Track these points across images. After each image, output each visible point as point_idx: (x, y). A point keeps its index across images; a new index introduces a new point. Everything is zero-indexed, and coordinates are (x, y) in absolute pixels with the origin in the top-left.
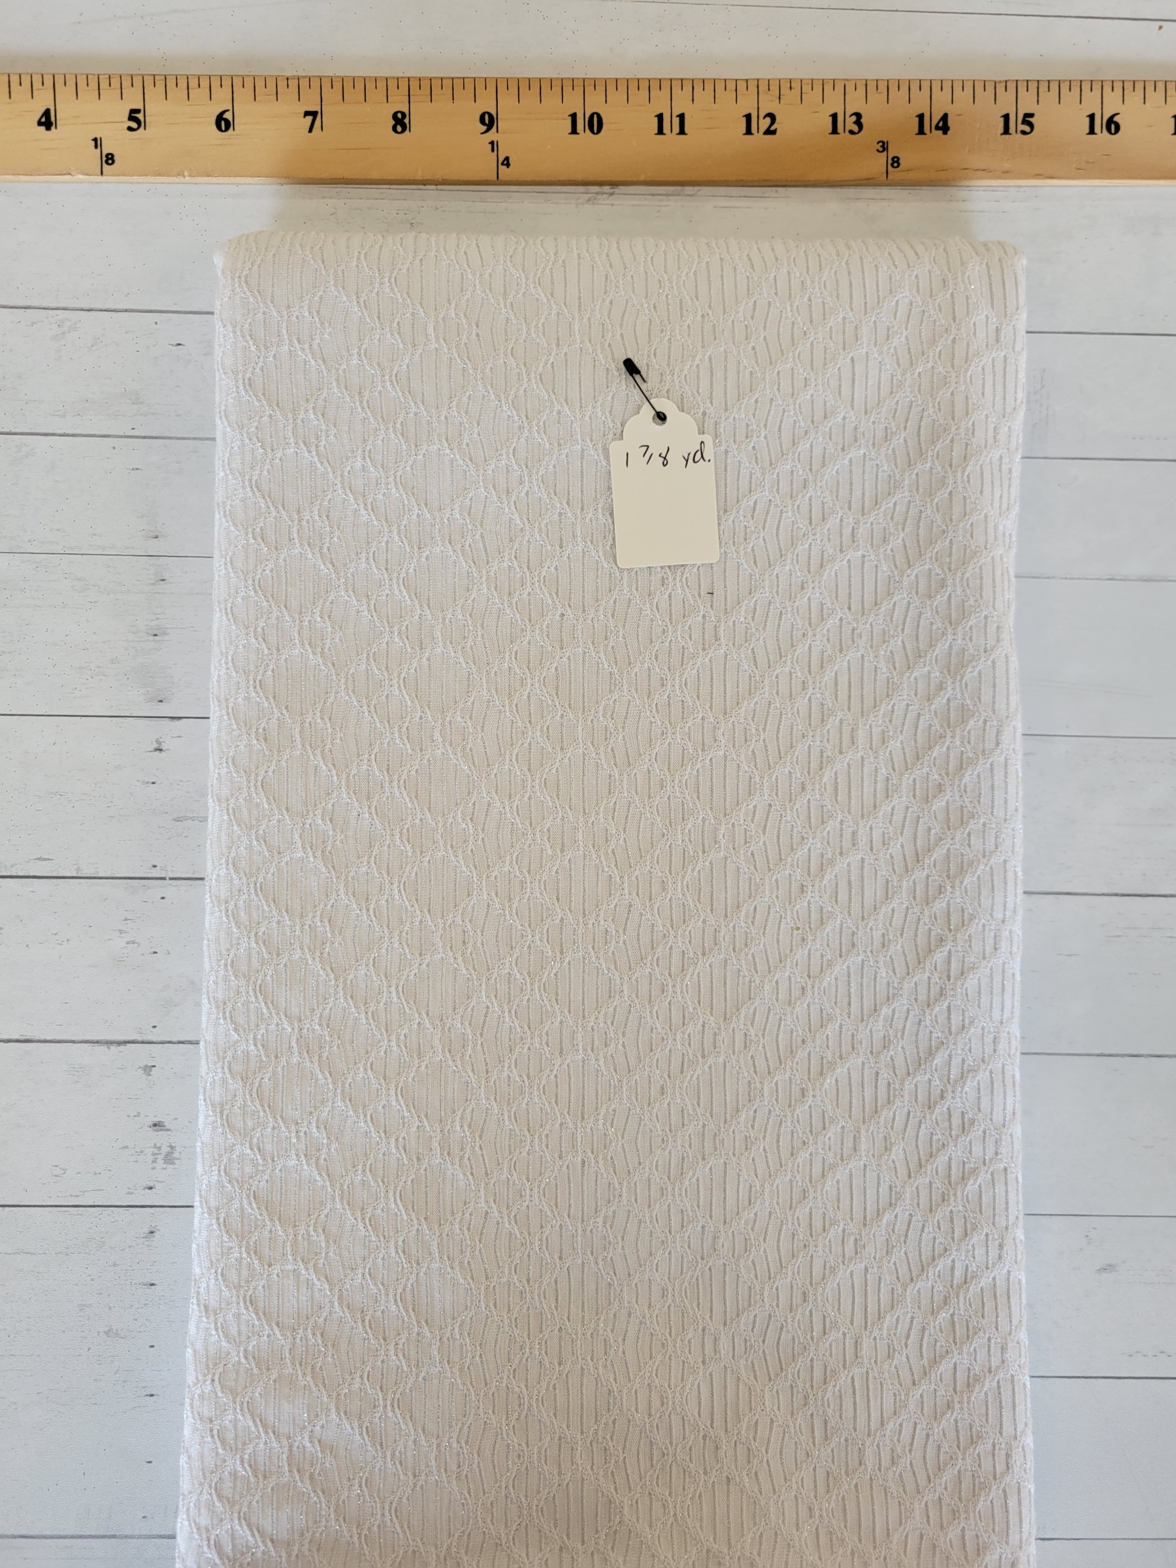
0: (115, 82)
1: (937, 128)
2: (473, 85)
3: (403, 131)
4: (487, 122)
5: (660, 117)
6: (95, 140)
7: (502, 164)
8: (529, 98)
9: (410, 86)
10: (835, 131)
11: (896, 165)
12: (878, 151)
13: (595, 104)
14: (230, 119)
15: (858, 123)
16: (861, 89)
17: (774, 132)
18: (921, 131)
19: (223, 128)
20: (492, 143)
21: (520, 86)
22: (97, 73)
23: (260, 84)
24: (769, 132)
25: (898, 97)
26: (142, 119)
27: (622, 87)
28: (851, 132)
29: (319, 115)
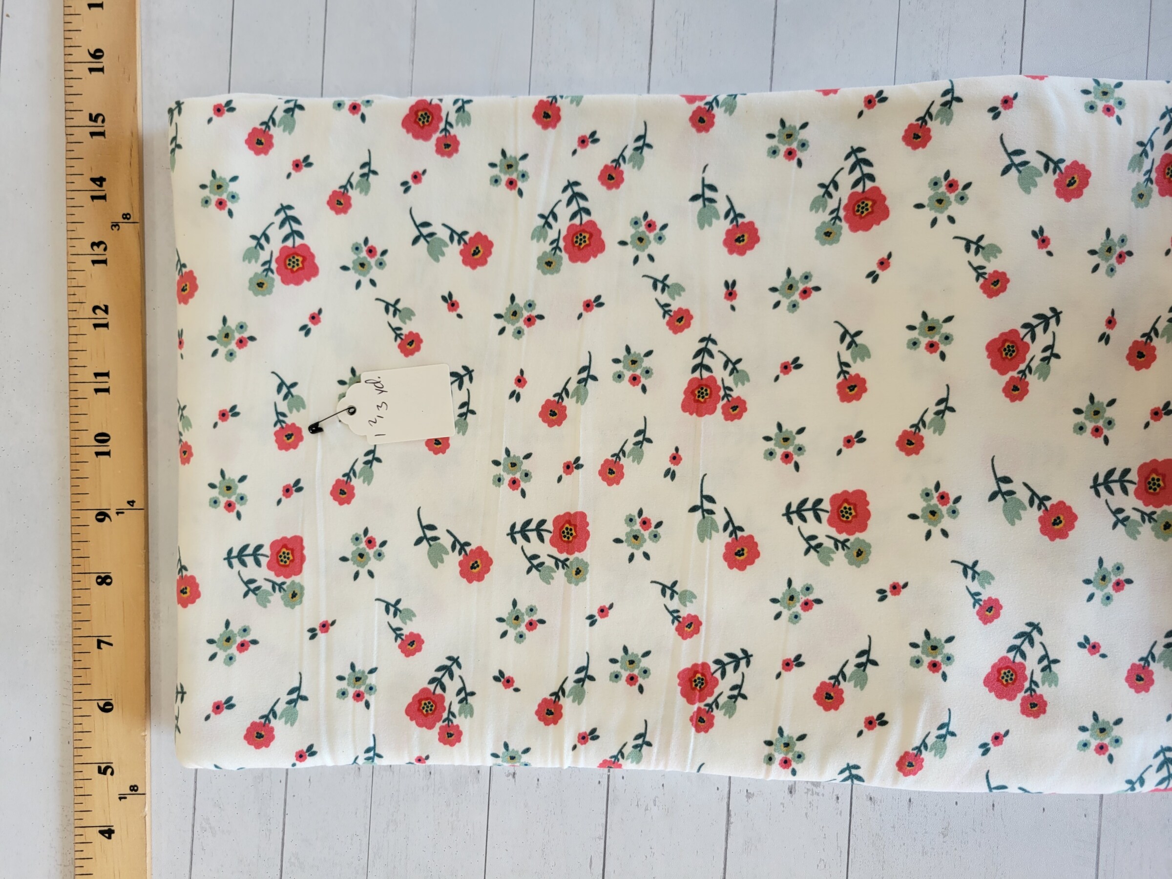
2: (77, 526)
8: (85, 486)
9: (78, 573)
16: (74, 243)
21: (76, 493)
25: (79, 215)
27: (76, 418)
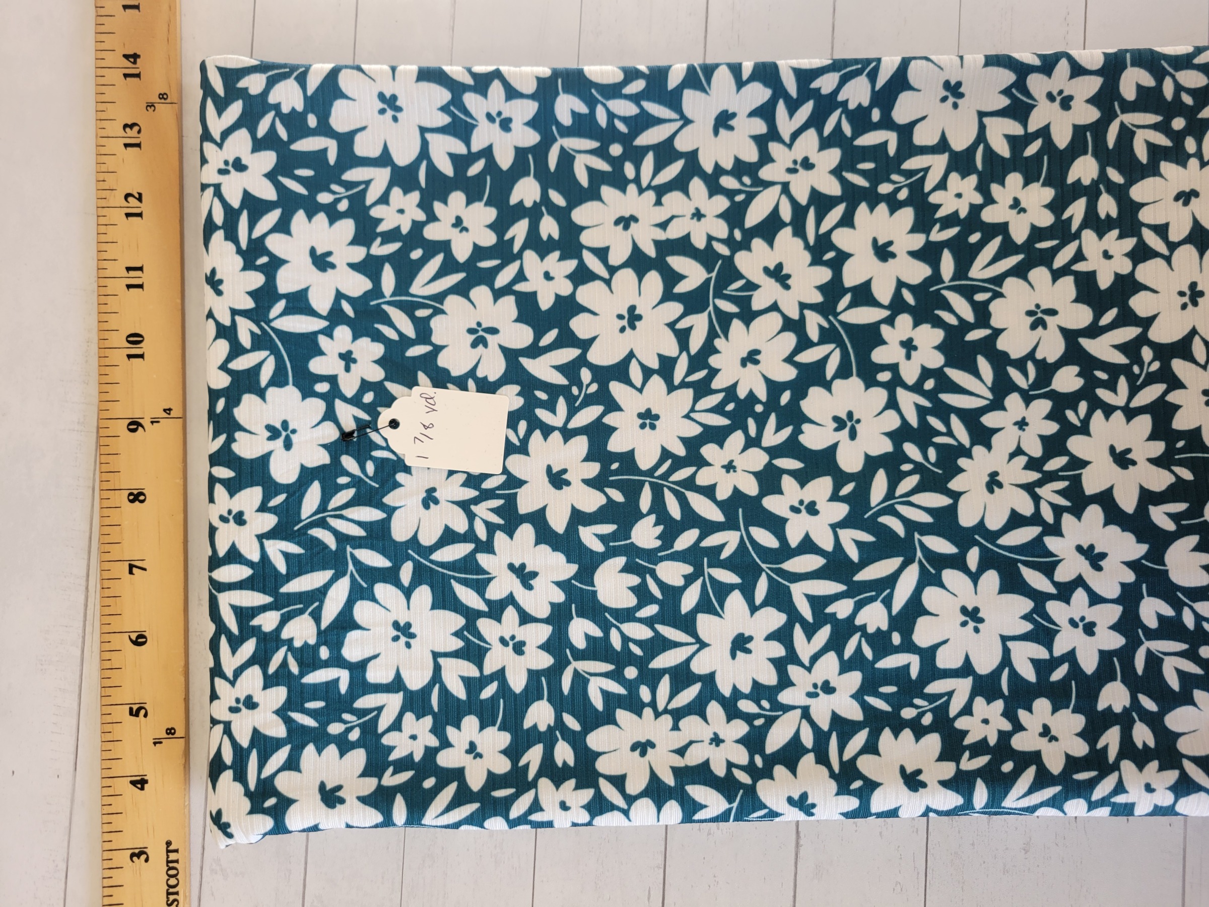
0: (108, 728)
1: (135, 63)
3: (143, 494)
4: (135, 427)
5: (129, 286)
6: (155, 743)
7: (169, 414)
10: (138, 145)
11: (165, 96)
12: (154, 111)
13: (119, 340)
14: (136, 634)
15: (131, 126)
17: (140, 194)
18: (138, 76)
19: (144, 640)
20: (152, 422)
22: (100, 743)
23: (107, 611)
24: (140, 199)
26: (138, 706)
28: (139, 132)
29: (132, 563)
